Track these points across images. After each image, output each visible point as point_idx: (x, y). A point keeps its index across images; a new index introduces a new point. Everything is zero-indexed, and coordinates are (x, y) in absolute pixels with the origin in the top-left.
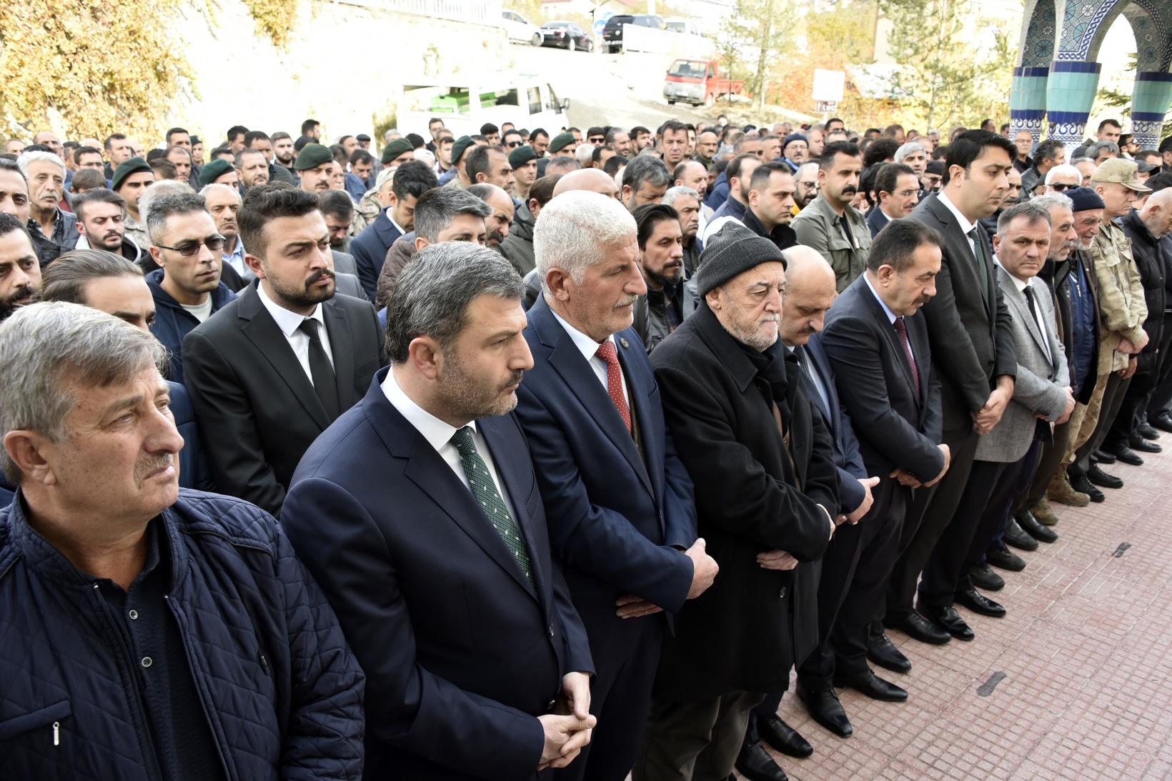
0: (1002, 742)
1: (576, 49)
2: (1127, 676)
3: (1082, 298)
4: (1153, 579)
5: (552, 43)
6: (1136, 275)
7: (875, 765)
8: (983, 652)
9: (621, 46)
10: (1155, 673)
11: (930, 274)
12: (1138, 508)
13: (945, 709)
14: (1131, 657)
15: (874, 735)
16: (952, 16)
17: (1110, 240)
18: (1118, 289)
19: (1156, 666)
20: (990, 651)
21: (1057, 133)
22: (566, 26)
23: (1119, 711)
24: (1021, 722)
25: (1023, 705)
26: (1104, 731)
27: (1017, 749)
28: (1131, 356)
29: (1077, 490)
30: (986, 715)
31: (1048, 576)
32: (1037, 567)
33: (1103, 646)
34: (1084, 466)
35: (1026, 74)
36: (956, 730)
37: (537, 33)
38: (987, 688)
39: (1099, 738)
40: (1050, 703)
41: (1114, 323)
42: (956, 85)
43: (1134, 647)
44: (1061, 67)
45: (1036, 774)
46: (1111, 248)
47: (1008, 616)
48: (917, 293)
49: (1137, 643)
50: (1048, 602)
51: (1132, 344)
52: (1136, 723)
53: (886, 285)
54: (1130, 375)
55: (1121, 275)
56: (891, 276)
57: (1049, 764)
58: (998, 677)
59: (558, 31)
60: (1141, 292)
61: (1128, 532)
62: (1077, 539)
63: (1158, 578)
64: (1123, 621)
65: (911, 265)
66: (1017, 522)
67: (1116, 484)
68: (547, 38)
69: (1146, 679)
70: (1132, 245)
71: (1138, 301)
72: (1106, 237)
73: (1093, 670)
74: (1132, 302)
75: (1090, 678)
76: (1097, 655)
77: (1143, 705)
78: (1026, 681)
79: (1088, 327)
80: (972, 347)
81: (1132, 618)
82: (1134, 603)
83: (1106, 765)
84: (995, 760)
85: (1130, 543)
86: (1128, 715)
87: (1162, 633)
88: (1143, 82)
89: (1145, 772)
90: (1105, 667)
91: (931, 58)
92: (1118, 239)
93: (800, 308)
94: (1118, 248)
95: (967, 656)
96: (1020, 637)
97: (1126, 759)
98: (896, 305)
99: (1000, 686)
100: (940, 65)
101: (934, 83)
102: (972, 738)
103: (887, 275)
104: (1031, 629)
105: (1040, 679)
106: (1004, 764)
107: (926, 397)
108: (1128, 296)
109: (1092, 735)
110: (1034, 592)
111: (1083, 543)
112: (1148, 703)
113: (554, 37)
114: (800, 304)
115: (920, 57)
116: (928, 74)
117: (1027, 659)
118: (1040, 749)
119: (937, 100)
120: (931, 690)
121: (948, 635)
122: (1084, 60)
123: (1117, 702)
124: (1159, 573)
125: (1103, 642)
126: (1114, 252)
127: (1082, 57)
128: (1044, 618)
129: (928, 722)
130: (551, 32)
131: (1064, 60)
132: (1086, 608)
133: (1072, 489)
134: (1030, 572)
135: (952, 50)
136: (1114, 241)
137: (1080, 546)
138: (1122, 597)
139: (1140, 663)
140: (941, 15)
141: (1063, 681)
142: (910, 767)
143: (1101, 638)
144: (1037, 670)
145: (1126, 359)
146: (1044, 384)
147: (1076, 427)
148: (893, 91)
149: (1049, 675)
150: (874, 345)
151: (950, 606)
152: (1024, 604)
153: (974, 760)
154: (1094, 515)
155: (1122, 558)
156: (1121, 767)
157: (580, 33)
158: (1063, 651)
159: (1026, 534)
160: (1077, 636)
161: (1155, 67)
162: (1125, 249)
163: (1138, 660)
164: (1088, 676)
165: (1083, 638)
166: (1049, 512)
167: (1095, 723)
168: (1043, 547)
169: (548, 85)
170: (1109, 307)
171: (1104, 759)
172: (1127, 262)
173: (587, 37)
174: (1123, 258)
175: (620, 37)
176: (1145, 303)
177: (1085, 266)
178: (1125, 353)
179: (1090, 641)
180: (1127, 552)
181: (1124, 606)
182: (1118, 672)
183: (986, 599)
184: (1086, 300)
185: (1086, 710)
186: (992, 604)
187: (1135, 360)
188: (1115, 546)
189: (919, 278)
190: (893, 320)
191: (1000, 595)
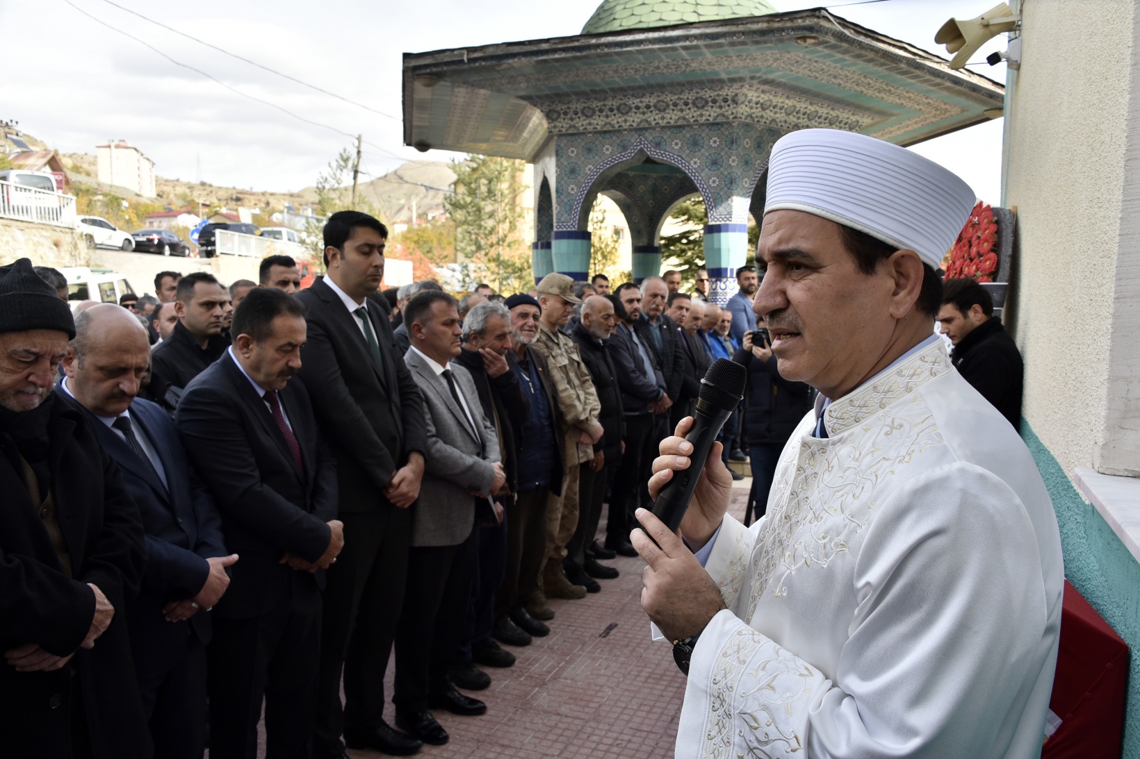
1: (171, 255)
2: (593, 745)
3: (535, 394)
4: (632, 652)
5: (147, 249)
6: (586, 375)
9: (215, 251)
11: (295, 345)
12: (629, 591)
14: (601, 727)
16: (506, 218)
17: (558, 344)
18: (568, 386)
19: (623, 730)
20: (463, 750)
22: (159, 233)
28: (596, 449)
29: (575, 583)
31: (537, 665)
32: (528, 660)
33: (577, 722)
34: (579, 560)
35: (542, 248)
37: (126, 239)
41: (569, 417)
42: (517, 275)
43: (605, 717)
46: (559, 351)
47: (490, 712)
48: (281, 364)
49: (608, 712)
50: (532, 690)
51: (590, 435)
53: (247, 355)
55: (572, 375)
56: (251, 346)
59: (151, 237)
60: (593, 390)
61: (618, 614)
62: (571, 628)
63: (637, 649)
64: (600, 694)
65: (270, 334)
66: (512, 620)
67: (613, 574)
68: (138, 243)
69: (612, 745)
70: (580, 350)
71: (591, 398)
72: (553, 341)
74: (586, 398)
75: (558, 756)
76: (569, 732)
79: (543, 421)
80: (366, 420)
81: (607, 690)
82: (612, 676)
85: (618, 622)
87: (633, 698)
88: (637, 254)
90: (575, 741)
91: (493, 253)
92: (566, 344)
93: (101, 369)
94: (566, 351)
96: (497, 730)
98: (261, 377)
100: (502, 258)
101: (498, 274)
103: (247, 345)
104: (510, 719)
107: (312, 473)
108: (581, 393)
110: (520, 684)
111: (576, 630)
113: (147, 243)
114: (100, 364)
115: (483, 252)
116: (492, 265)
117: (498, 749)
119: (503, 288)
121: (420, 742)
122: (576, 229)
124: (638, 644)
125: (577, 718)
126: (562, 355)
127: (574, 227)
128: (525, 706)
130: (143, 239)
131: (560, 230)
132: (567, 689)
133: (569, 583)
134: (520, 665)
135: (509, 246)
136: (561, 345)
137: (572, 633)
138: (602, 672)
139: (609, 730)
140: (497, 218)
143: (576, 714)
145: (590, 452)
146: (470, 460)
147: (556, 519)
148: (464, 281)
151: (426, 711)
152: (508, 697)
154: (590, 604)
155: (608, 637)
157: (175, 239)
158: (538, 735)
159: (520, 630)
160: (553, 717)
161: (644, 242)
162: (572, 352)
163: (607, 727)
164: (557, 754)
165: (558, 718)
166: (546, 607)
168: (537, 641)
169: (125, 281)
170: (563, 403)
172: (576, 364)
173: (183, 244)
174: (571, 360)
175: (213, 244)
176: (597, 399)
177: (537, 365)
178: (587, 445)
179: (565, 720)
180: (613, 631)
181: (602, 680)
183: (467, 698)
184: (539, 396)
186: (473, 702)
187: (602, 453)
188: (604, 627)
189: (280, 349)
190: (261, 393)
191: (487, 692)
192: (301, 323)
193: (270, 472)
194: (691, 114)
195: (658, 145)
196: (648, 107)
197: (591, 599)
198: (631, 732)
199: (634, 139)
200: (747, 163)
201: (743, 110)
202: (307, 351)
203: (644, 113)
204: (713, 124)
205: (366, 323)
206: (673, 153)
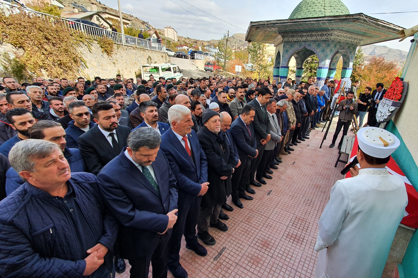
0: (272, 204)
2: (294, 188)
3: (285, 116)
4: (299, 169)
7: (248, 212)
8: (268, 186)
9: (194, 58)
10: (300, 187)
11: (253, 116)
12: (297, 154)
13: (261, 199)
14: (295, 184)
15: (247, 206)
16: (263, 54)
21: (281, 80)
23: (293, 196)
24: (275, 200)
25: (275, 196)
26: (290, 200)
27: (274, 205)
30: (269, 199)
31: (281, 169)
33: (290, 183)
34: (287, 147)
35: (276, 68)
36: (263, 203)
37: (175, 54)
38: (269, 194)
39: (289, 201)
40: (280, 195)
43: (296, 182)
44: (282, 67)
45: (278, 210)
47: (273, 179)
48: (250, 120)
50: (280, 175)
52: (296, 198)
53: (244, 118)
54: (294, 129)
57: (280, 208)
58: (271, 191)
59: (180, 54)
61: (295, 159)
62: (286, 162)
64: (294, 177)
65: (249, 114)
66: (275, 159)
67: (293, 150)
69: (298, 189)
73: (288, 188)
76: (289, 185)
77: (297, 194)
78: (276, 191)
82: (296, 174)
83: (291, 207)
84: (270, 208)
85: (295, 162)
86: (294, 196)
88: (297, 70)
89: (298, 207)
90: (290, 187)
91: (259, 63)
93: (225, 125)
95: (265, 188)
96: (275, 182)
97: (294, 205)
98: (246, 122)
99: (271, 193)
100: (261, 64)
101: (259, 68)
102: (266, 204)
103: (244, 116)
104: (277, 181)
105: (279, 191)
106: (272, 209)
109: (288, 201)
112: (298, 193)
115: (256, 63)
117: (276, 187)
118: (278, 205)
120: (258, 195)
121: (261, 184)
122: (286, 66)
123: (293, 194)
124: (300, 167)
125: (290, 182)
128: (279, 178)
129: (258, 202)
130: (178, 54)
132: (287, 175)
133: (285, 152)
139: (297, 185)
141: (283, 190)
142: (254, 212)
144: (278, 189)
146: (276, 135)
148: (251, 69)
149: (280, 190)
150: (242, 131)
151: (262, 178)
152: (276, 176)
153: (266, 209)
154: (289, 157)
156: (293, 207)
158: (283, 185)
159: (277, 162)
160: (286, 181)
161: (299, 66)
166: (280, 157)
167: (289, 198)
169: (178, 67)
171: (290, 205)
175: (194, 56)
179: (288, 182)
180: (295, 164)
181: (294, 174)
182: (293, 188)
183: (268, 175)
185: (287, 196)
186: (270, 176)
188: (293, 163)
189: (251, 117)
190: (245, 125)
191: (272, 175)
192: (254, 112)
193: (247, 140)
194: (319, 38)
195: (309, 45)
196: (308, 35)
197: (289, 155)
198: (301, 186)
199: (303, 44)
200: (331, 51)
201: (333, 37)
202: (254, 117)
203: (307, 37)
204: (324, 41)
205: (263, 109)
206: (313, 48)
